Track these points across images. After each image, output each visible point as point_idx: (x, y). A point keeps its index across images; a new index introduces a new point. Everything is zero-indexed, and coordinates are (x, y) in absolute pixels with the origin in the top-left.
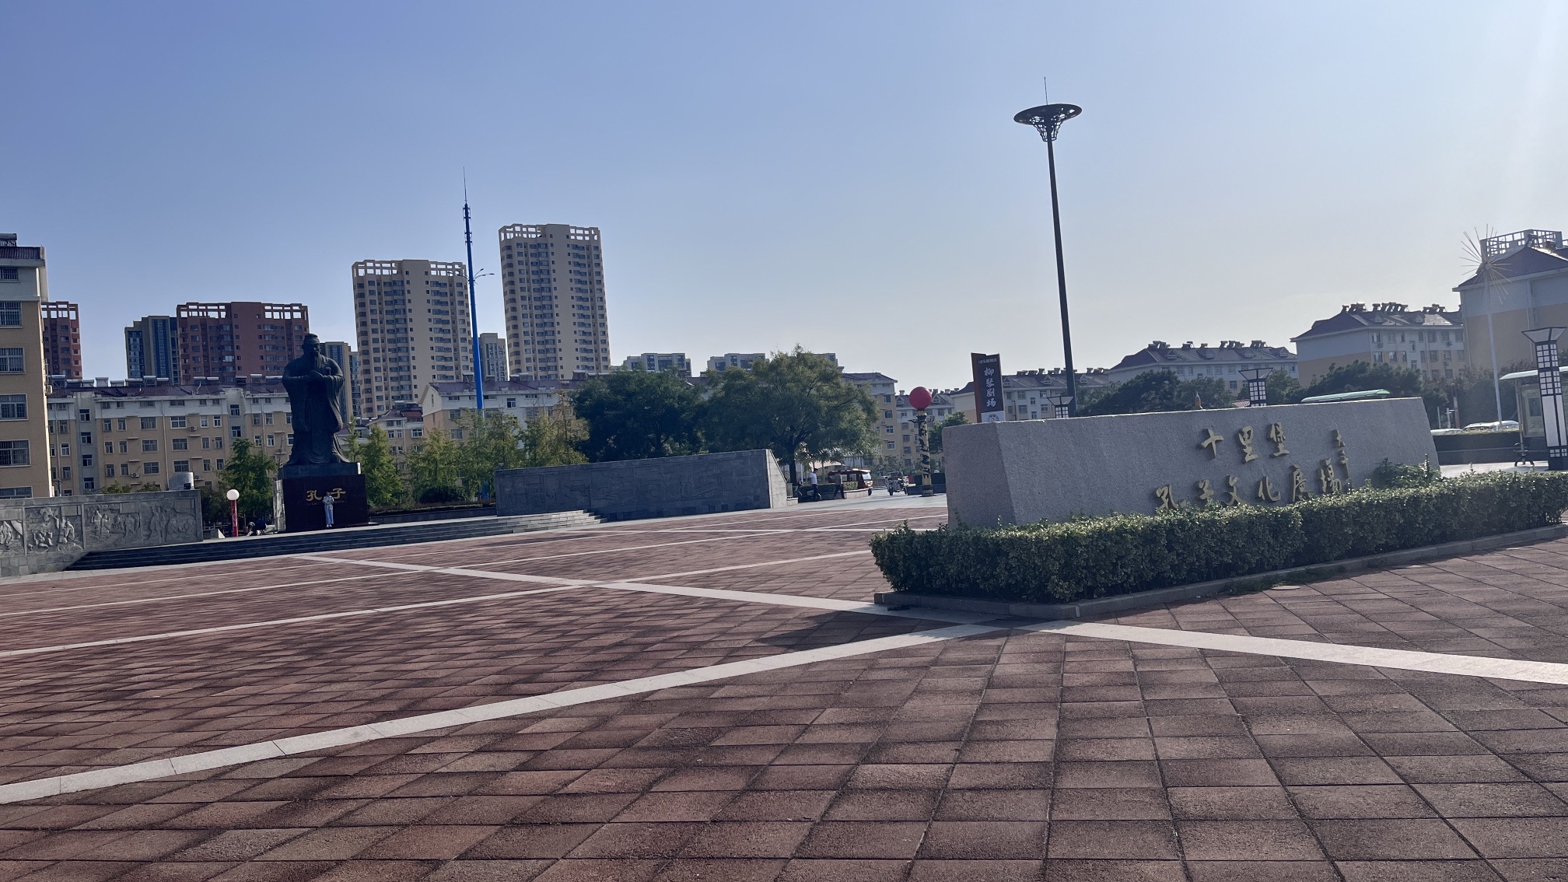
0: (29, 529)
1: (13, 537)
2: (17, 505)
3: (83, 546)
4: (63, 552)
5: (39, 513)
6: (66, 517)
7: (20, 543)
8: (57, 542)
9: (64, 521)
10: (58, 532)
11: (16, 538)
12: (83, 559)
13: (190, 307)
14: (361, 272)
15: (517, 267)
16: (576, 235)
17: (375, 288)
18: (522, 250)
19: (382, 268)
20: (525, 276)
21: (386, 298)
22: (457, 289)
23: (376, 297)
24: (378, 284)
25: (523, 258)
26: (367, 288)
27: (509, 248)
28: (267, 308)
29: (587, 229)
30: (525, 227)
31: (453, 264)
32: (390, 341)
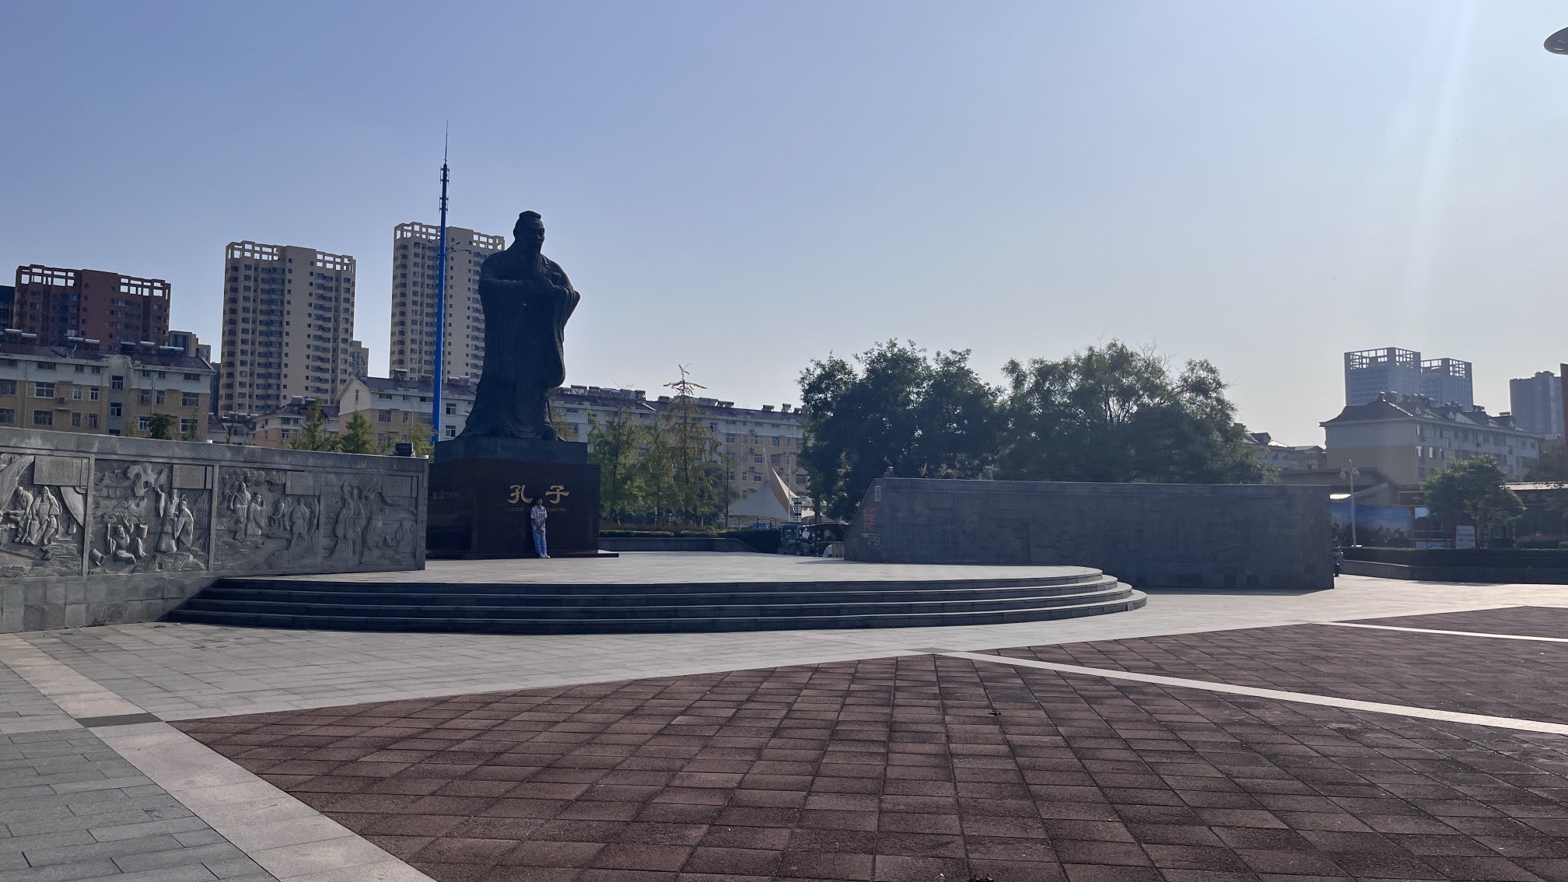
0: (99, 513)
1: (61, 529)
2: (80, 451)
3: (207, 562)
4: (165, 575)
5: (125, 473)
6: (181, 490)
7: (73, 546)
8: (156, 550)
9: (176, 500)
10: (160, 520)
11: (67, 533)
12: (204, 593)
13: (34, 270)
14: (237, 254)
15: (411, 269)
16: (479, 242)
17: (252, 273)
18: (419, 251)
19: (261, 253)
20: (419, 280)
21: (262, 286)
22: (344, 285)
23: (251, 284)
24: (256, 269)
25: (419, 260)
26: (242, 273)
27: (405, 247)
28: (123, 280)
29: (492, 237)
30: (425, 226)
31: (342, 257)
32: (261, 333)
